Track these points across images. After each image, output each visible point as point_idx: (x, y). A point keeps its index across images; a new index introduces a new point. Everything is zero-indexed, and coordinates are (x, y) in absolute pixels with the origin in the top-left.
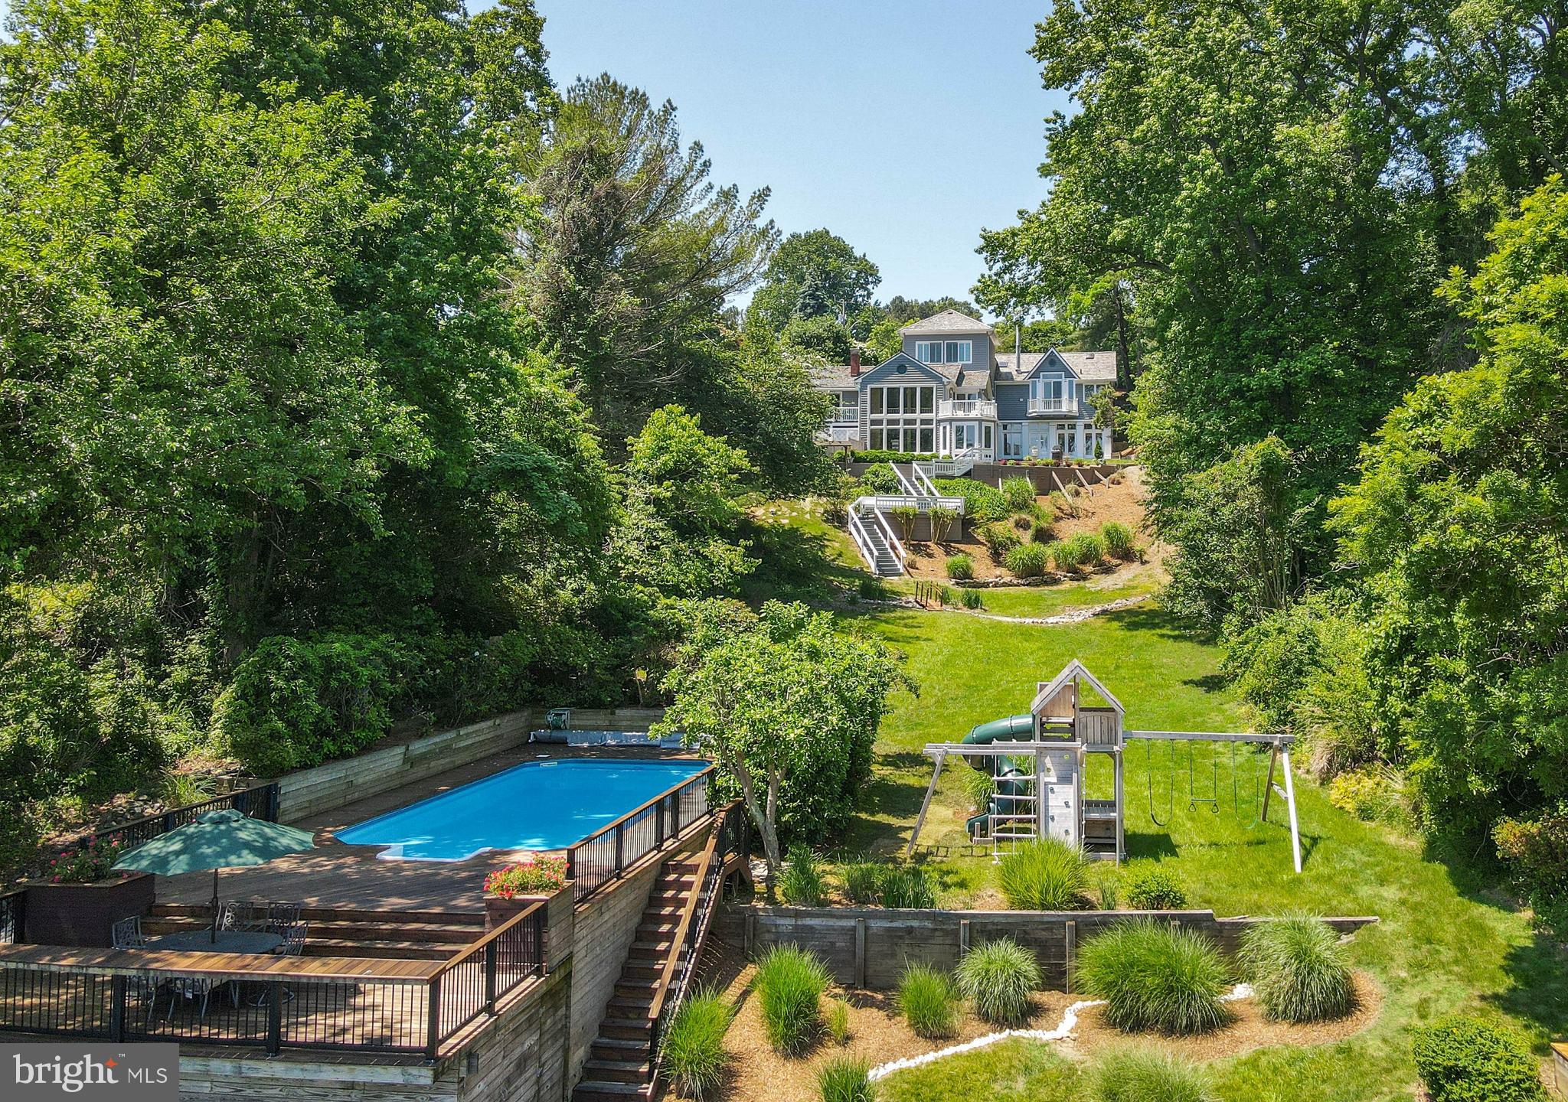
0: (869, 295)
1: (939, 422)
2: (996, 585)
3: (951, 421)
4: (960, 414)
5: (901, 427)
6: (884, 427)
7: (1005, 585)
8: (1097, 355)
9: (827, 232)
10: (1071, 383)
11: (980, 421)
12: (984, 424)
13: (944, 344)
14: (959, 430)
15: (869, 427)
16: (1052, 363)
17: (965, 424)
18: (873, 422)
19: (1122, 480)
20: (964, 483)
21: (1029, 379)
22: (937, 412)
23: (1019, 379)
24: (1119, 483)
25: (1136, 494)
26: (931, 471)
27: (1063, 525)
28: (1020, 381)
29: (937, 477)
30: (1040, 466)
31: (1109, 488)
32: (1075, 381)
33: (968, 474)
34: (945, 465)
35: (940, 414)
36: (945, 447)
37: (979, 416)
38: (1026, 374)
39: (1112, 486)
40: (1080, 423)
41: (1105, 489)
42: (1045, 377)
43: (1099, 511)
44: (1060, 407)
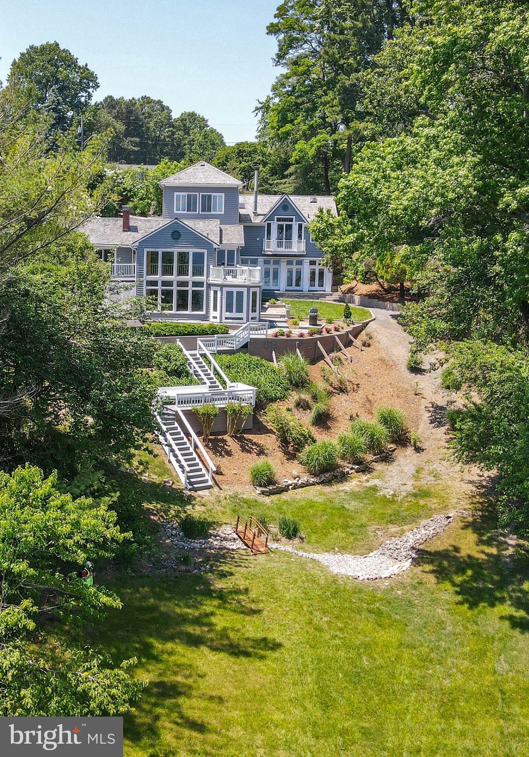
0: (90, 96)
1: (210, 285)
2: (296, 487)
3: (222, 286)
4: (230, 280)
5: (174, 288)
6: (160, 287)
7: (302, 486)
8: (318, 198)
9: (57, 45)
10: (300, 226)
11: (249, 287)
12: (252, 290)
13: (199, 196)
14: (229, 294)
15: (145, 288)
16: (285, 206)
17: (235, 290)
18: (149, 283)
19: (371, 342)
20: (245, 360)
21: (265, 221)
22: (208, 276)
23: (257, 221)
24: (369, 346)
25: (387, 358)
26: (213, 345)
27: (336, 401)
28: (257, 223)
29: (220, 352)
30: (307, 337)
31: (362, 350)
32: (304, 225)
33: (245, 346)
34: (226, 339)
35: (211, 278)
36: (215, 309)
37: (247, 283)
38: (262, 217)
39: (363, 348)
40: (307, 260)
41: (359, 354)
42: (279, 220)
43: (362, 382)
44: (290, 247)
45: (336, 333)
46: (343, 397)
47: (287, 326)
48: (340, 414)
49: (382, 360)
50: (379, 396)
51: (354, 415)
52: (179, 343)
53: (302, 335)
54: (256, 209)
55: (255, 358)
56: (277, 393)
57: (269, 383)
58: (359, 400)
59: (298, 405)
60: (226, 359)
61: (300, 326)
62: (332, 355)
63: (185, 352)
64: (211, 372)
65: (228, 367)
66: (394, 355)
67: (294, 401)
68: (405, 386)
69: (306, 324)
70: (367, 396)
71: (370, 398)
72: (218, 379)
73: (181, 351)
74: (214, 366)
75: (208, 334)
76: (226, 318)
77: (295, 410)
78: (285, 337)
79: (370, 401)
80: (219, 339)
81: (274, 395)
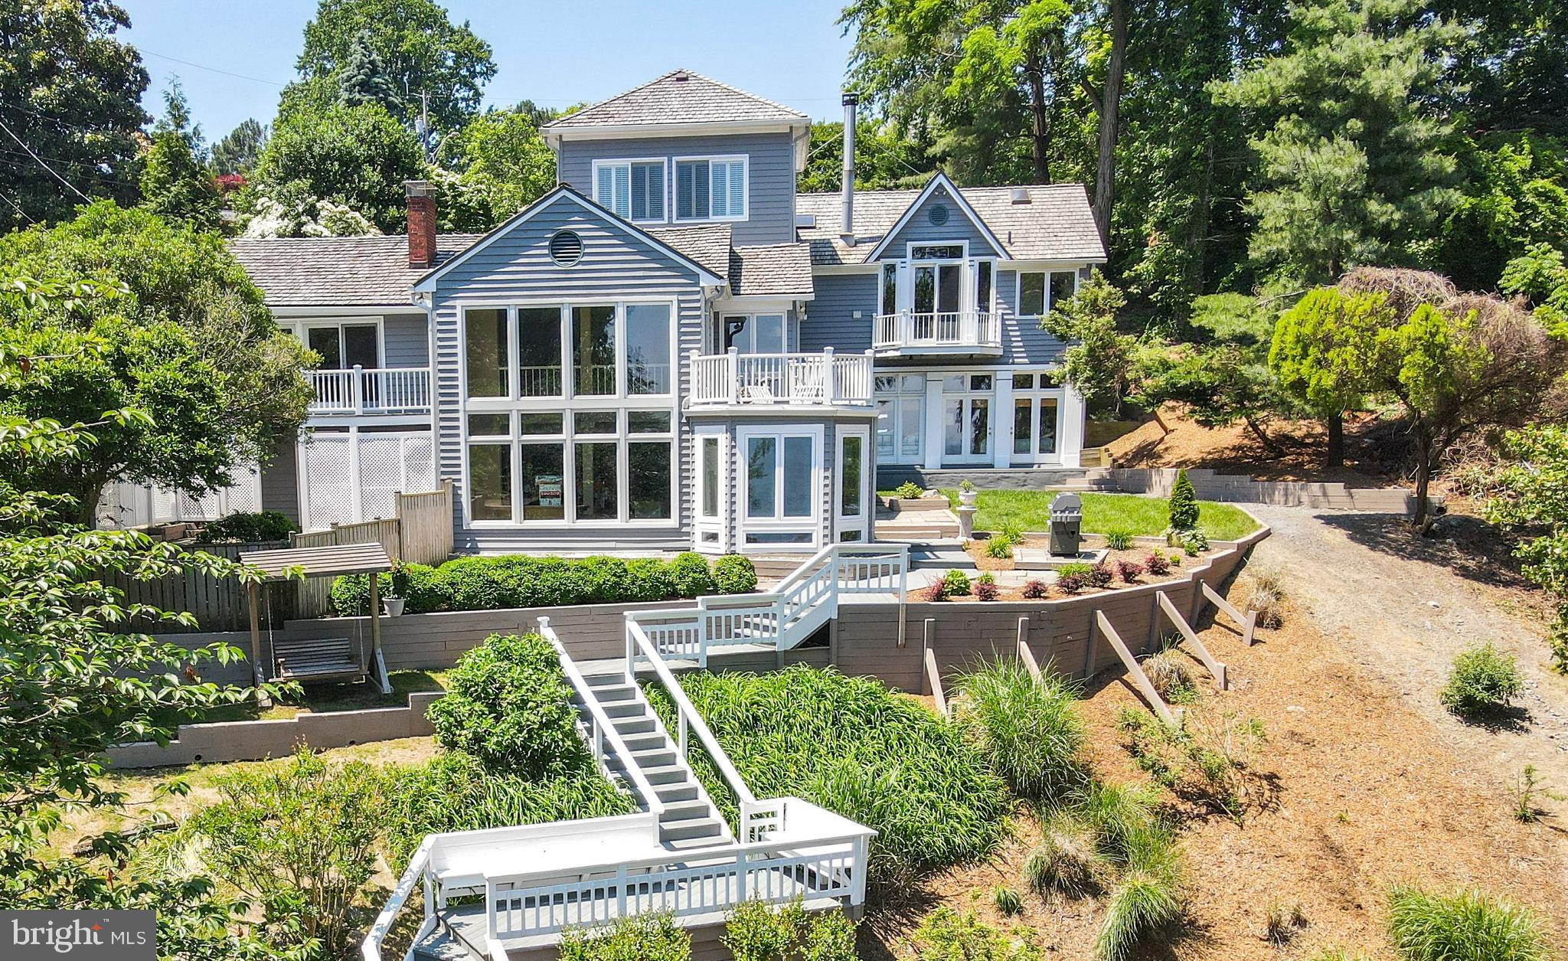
0: (478, 95)
1: (691, 422)
3: (731, 422)
4: (761, 400)
5: (567, 437)
6: (515, 438)
8: (1036, 192)
10: (984, 271)
11: (830, 421)
12: (842, 431)
13: (669, 166)
14: (761, 450)
15: (464, 441)
16: (938, 211)
17: (780, 433)
18: (479, 423)
19: (1281, 609)
20: (820, 695)
21: (878, 259)
22: (683, 391)
23: (853, 259)
24: (1278, 624)
25: (1358, 671)
26: (689, 638)
27: (1194, 854)
28: (855, 266)
29: (718, 665)
30: (1058, 598)
31: (1254, 642)
32: (997, 264)
33: (820, 638)
34: (741, 612)
35: (693, 397)
36: (711, 508)
37: (827, 407)
38: (870, 246)
39: (1260, 634)
40: (1003, 375)
41: (1247, 656)
42: (920, 252)
43: (1287, 768)
44: (954, 334)
45: (1153, 582)
46: (1220, 833)
47: (971, 560)
48: (1225, 913)
49: (1341, 678)
50: (1372, 826)
51: (1286, 919)
52: (548, 633)
53: (1036, 591)
54: (849, 225)
55: (859, 684)
56: (954, 831)
57: (922, 789)
58: (1292, 849)
59: (1046, 880)
60: (743, 689)
61: (1017, 558)
62: (1155, 662)
63: (570, 668)
64: (676, 748)
65: (751, 725)
66: (1379, 657)
67: (1027, 862)
68: (1467, 783)
69: (1038, 552)
70: (1320, 829)
71: (1337, 839)
72: (703, 779)
73: (552, 663)
74: (690, 727)
75: (674, 595)
76: (751, 539)
77: (1031, 903)
78: (973, 600)
79: (1335, 851)
80: (713, 614)
81: (940, 842)
